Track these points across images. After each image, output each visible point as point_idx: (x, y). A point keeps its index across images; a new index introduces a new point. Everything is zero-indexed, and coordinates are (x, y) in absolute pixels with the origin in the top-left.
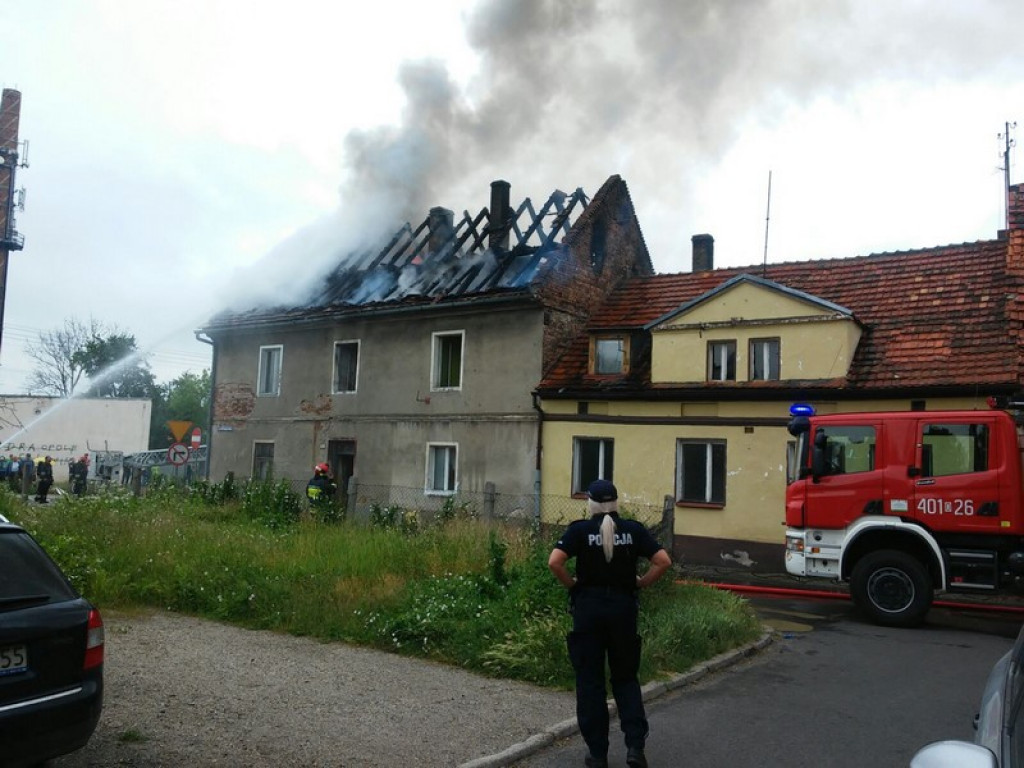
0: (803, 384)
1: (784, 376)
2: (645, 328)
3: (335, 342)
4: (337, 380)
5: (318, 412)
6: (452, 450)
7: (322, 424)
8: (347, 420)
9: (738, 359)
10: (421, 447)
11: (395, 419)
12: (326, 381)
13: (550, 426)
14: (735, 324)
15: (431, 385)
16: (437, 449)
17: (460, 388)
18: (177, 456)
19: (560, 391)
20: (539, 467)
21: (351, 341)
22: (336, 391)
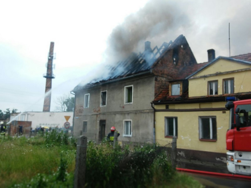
0: (243, 94)
1: (236, 91)
2: (186, 78)
3: (101, 92)
4: (102, 102)
5: (97, 112)
6: (130, 122)
7: (98, 115)
8: (104, 114)
9: (219, 87)
10: (122, 121)
11: (115, 113)
12: (99, 102)
14: (218, 74)
15: (125, 102)
16: (127, 122)
17: (132, 103)
18: (67, 126)
19: (159, 102)
20: (154, 127)
21: (105, 91)
22: (101, 106)
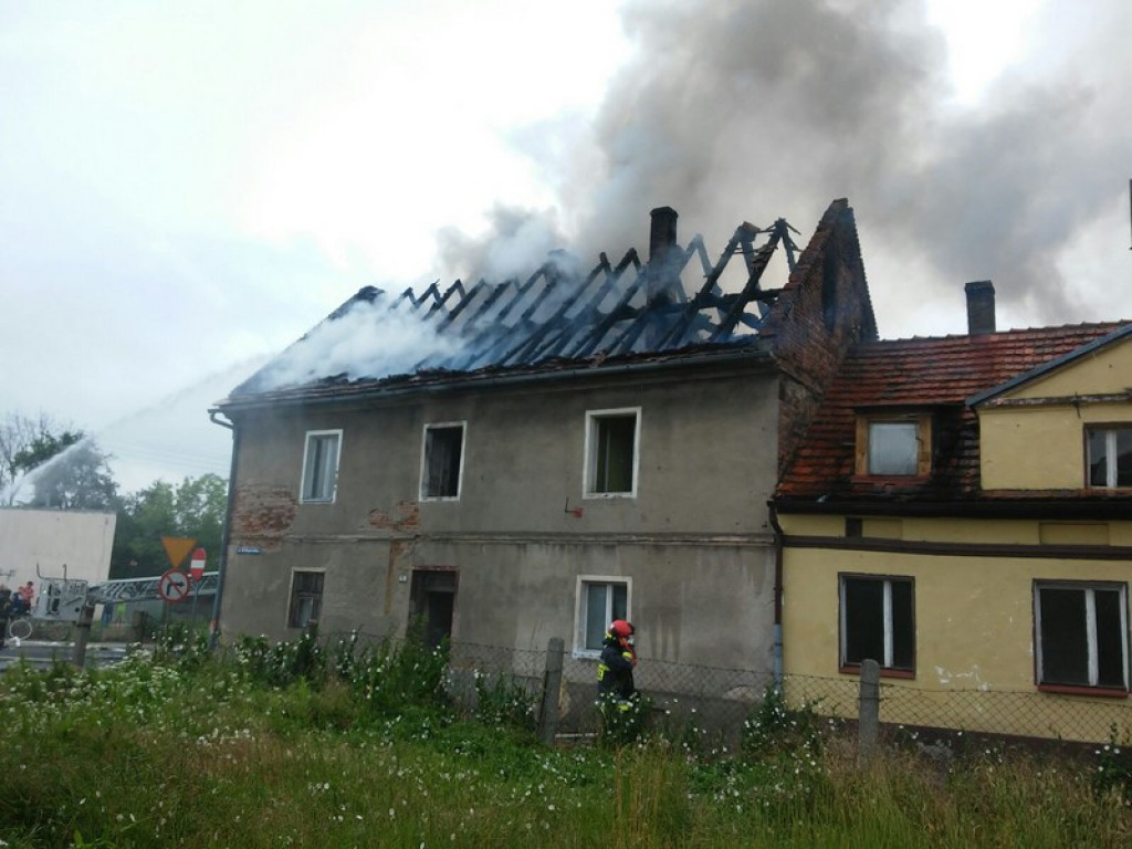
2: (967, 402)
3: (426, 426)
4: (427, 481)
5: (396, 527)
6: (620, 590)
7: (403, 545)
8: (445, 539)
10: (567, 583)
11: (523, 540)
12: (409, 482)
13: (794, 556)
15: (585, 490)
16: (593, 587)
17: (633, 495)
18: (172, 588)
19: (820, 500)
20: (778, 619)
21: (452, 424)
22: (425, 496)
